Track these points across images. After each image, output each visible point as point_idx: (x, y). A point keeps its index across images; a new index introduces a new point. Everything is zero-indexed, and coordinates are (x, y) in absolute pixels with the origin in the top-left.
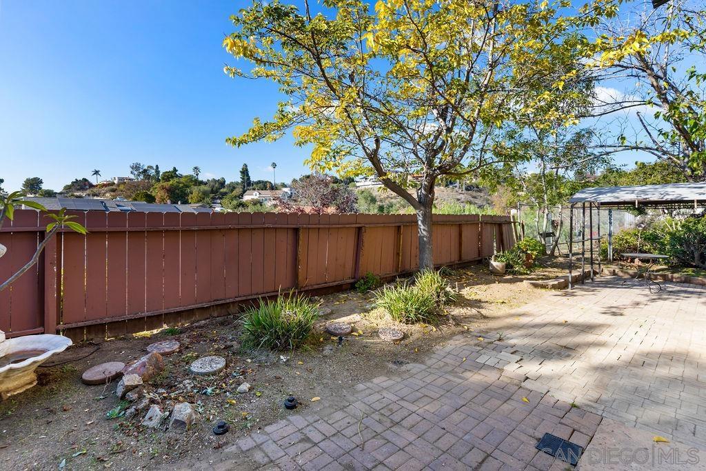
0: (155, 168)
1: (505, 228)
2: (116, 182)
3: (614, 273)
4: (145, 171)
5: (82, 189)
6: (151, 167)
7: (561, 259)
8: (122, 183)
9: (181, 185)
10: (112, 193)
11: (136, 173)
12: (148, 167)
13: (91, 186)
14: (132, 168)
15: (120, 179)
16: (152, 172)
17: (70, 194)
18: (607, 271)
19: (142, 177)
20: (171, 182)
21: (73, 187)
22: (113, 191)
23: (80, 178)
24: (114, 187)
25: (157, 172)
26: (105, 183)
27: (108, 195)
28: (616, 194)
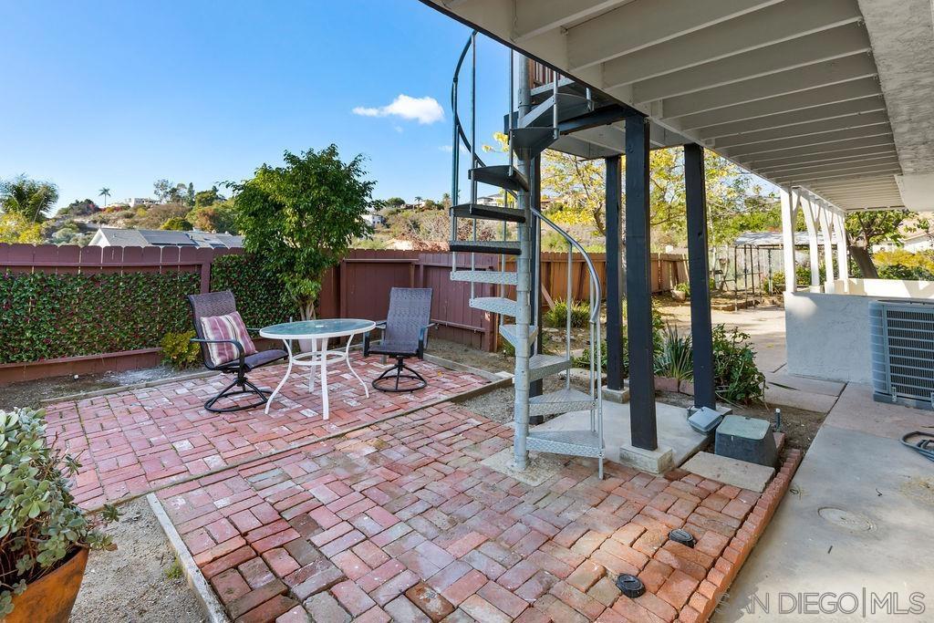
0: (188, 186)
1: (679, 265)
2: (132, 205)
3: (773, 302)
4: (174, 190)
5: (84, 213)
6: (183, 186)
7: (729, 293)
8: (140, 207)
9: (228, 211)
10: (126, 220)
11: (162, 193)
12: (179, 185)
13: (97, 210)
14: (157, 186)
15: (137, 201)
16: (184, 192)
17: (69, 220)
18: (767, 302)
19: (169, 198)
20: (214, 207)
21: (71, 211)
22: (128, 216)
23: (82, 199)
24: (129, 211)
25: (191, 192)
26: (116, 206)
27: (120, 222)
28: (767, 239)
